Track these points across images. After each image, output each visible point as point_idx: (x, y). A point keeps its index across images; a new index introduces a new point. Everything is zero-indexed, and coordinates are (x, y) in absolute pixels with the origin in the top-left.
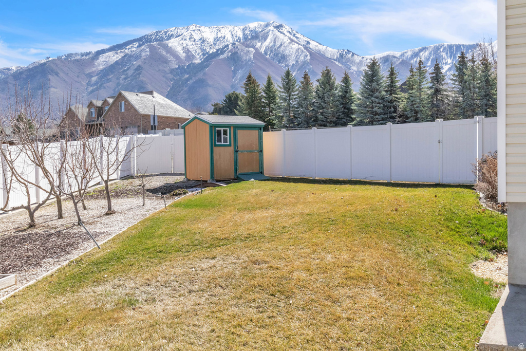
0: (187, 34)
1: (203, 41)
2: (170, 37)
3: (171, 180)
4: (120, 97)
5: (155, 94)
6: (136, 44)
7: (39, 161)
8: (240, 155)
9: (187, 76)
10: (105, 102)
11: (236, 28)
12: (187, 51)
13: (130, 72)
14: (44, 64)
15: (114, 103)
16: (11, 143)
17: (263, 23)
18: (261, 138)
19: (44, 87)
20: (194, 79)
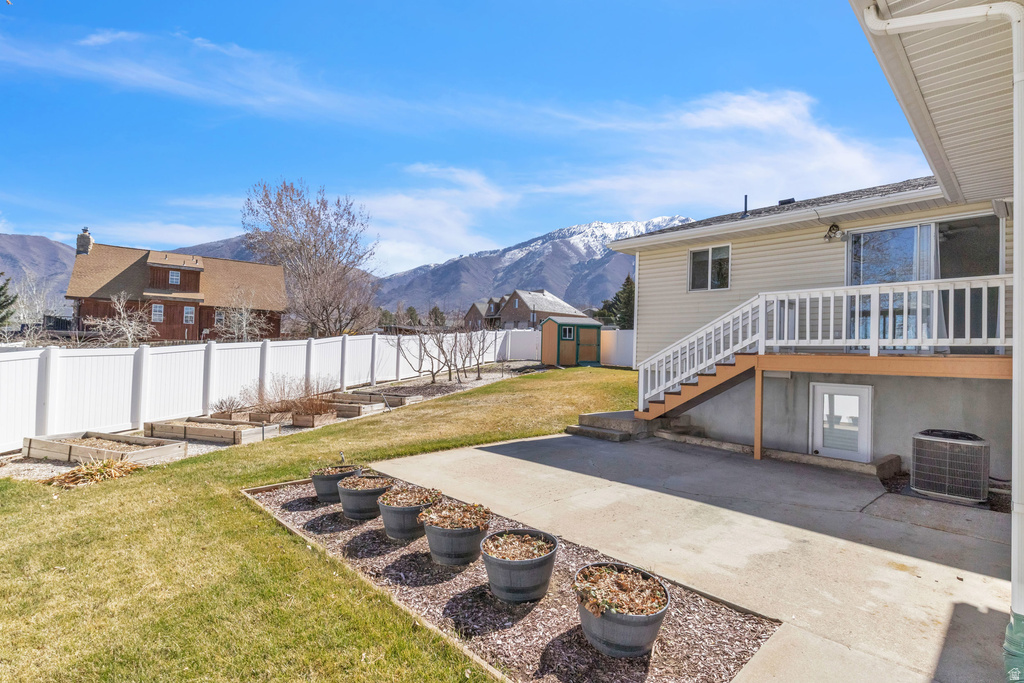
0: (589, 231)
1: (605, 237)
2: (572, 235)
3: (531, 364)
4: (515, 295)
5: (546, 292)
6: (540, 242)
7: (440, 346)
8: (581, 349)
9: (587, 272)
10: (503, 298)
11: (639, 224)
12: (588, 247)
13: (533, 269)
14: (458, 261)
15: (510, 299)
16: (425, 333)
17: (667, 218)
18: (599, 335)
19: (456, 282)
20: (594, 275)
